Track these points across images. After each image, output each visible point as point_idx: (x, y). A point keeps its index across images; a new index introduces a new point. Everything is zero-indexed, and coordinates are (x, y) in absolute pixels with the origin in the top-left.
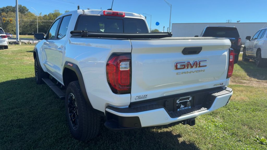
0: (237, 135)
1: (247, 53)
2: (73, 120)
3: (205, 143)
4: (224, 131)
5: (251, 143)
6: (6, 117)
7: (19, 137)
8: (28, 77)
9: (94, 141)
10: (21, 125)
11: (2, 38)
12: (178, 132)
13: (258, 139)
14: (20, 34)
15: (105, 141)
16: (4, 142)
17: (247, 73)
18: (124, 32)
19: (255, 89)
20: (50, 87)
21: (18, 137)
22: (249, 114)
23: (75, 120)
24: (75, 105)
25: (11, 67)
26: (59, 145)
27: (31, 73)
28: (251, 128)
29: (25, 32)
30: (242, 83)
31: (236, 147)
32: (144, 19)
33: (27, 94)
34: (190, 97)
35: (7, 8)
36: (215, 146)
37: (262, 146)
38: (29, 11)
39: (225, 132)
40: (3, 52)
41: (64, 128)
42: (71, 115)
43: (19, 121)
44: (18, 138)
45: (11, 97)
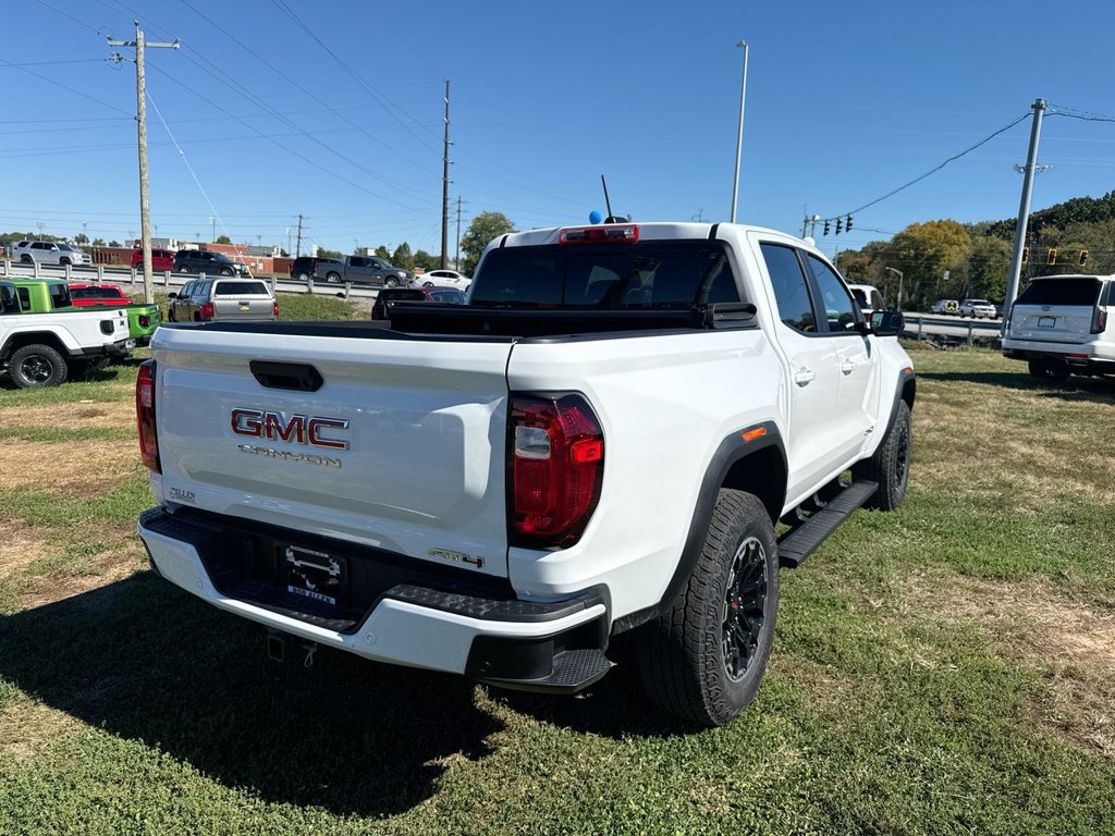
34: (330, 560)
35: (1068, 206)
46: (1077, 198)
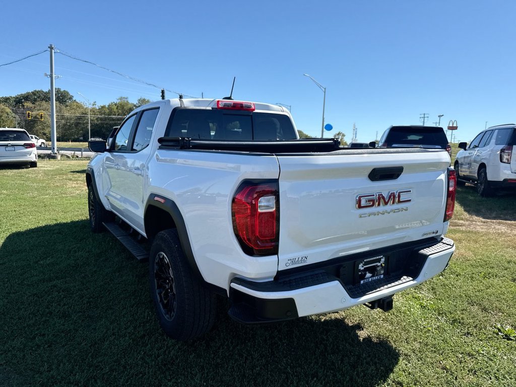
0: (463, 323)
1: (461, 171)
2: (165, 302)
3: (406, 340)
4: (439, 315)
5: (489, 338)
6: (38, 297)
7: (65, 336)
8: (76, 219)
9: (204, 342)
10: (67, 313)
11: (27, 148)
12: (356, 321)
13: (499, 330)
14: (58, 140)
15: (225, 340)
16: (36, 347)
17: (464, 207)
18: (253, 139)
19: (482, 236)
20: (118, 238)
21: (63, 335)
22: (478, 283)
23: (168, 302)
24: (170, 274)
25: (44, 201)
26: (140, 351)
27: (81, 212)
28: (485, 309)
29: (66, 136)
30: (458, 226)
31: (463, 346)
32: (288, 116)
33: (75, 252)
34: (382, 258)
35: (34, 93)
36: (426, 345)
37: (508, 343)
38: (74, 99)
39: (440, 318)
40: (29, 173)
41: (147, 317)
42: (162, 292)
43: (62, 304)
44: (62, 338)
45: (46, 258)
46: (37, 90)
